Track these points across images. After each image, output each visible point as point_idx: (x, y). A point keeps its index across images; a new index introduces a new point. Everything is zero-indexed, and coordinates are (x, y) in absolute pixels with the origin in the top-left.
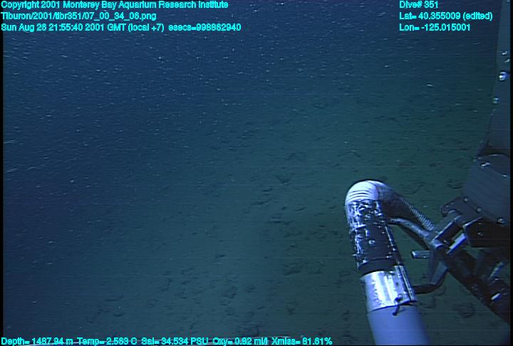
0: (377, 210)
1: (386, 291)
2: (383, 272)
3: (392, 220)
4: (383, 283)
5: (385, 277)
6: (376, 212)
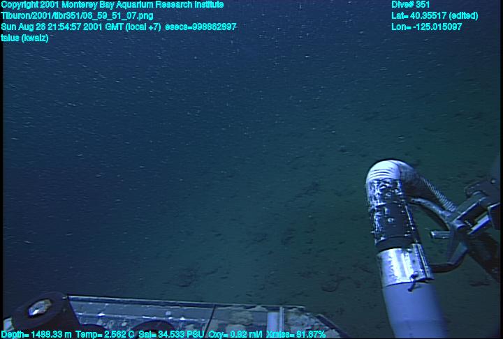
0: (398, 190)
1: (402, 267)
2: (400, 249)
3: (412, 199)
4: (399, 260)
5: (402, 255)
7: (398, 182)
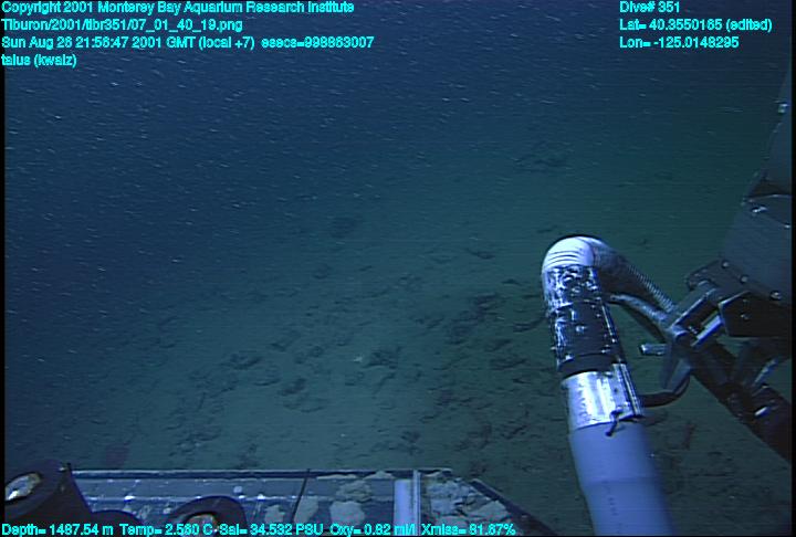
0: (590, 281)
1: (598, 401)
2: (595, 373)
3: (613, 296)
4: (594, 389)
5: (599, 381)
6: (588, 284)
7: (590, 270)
